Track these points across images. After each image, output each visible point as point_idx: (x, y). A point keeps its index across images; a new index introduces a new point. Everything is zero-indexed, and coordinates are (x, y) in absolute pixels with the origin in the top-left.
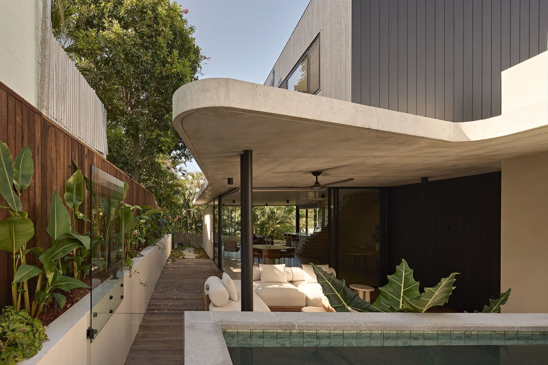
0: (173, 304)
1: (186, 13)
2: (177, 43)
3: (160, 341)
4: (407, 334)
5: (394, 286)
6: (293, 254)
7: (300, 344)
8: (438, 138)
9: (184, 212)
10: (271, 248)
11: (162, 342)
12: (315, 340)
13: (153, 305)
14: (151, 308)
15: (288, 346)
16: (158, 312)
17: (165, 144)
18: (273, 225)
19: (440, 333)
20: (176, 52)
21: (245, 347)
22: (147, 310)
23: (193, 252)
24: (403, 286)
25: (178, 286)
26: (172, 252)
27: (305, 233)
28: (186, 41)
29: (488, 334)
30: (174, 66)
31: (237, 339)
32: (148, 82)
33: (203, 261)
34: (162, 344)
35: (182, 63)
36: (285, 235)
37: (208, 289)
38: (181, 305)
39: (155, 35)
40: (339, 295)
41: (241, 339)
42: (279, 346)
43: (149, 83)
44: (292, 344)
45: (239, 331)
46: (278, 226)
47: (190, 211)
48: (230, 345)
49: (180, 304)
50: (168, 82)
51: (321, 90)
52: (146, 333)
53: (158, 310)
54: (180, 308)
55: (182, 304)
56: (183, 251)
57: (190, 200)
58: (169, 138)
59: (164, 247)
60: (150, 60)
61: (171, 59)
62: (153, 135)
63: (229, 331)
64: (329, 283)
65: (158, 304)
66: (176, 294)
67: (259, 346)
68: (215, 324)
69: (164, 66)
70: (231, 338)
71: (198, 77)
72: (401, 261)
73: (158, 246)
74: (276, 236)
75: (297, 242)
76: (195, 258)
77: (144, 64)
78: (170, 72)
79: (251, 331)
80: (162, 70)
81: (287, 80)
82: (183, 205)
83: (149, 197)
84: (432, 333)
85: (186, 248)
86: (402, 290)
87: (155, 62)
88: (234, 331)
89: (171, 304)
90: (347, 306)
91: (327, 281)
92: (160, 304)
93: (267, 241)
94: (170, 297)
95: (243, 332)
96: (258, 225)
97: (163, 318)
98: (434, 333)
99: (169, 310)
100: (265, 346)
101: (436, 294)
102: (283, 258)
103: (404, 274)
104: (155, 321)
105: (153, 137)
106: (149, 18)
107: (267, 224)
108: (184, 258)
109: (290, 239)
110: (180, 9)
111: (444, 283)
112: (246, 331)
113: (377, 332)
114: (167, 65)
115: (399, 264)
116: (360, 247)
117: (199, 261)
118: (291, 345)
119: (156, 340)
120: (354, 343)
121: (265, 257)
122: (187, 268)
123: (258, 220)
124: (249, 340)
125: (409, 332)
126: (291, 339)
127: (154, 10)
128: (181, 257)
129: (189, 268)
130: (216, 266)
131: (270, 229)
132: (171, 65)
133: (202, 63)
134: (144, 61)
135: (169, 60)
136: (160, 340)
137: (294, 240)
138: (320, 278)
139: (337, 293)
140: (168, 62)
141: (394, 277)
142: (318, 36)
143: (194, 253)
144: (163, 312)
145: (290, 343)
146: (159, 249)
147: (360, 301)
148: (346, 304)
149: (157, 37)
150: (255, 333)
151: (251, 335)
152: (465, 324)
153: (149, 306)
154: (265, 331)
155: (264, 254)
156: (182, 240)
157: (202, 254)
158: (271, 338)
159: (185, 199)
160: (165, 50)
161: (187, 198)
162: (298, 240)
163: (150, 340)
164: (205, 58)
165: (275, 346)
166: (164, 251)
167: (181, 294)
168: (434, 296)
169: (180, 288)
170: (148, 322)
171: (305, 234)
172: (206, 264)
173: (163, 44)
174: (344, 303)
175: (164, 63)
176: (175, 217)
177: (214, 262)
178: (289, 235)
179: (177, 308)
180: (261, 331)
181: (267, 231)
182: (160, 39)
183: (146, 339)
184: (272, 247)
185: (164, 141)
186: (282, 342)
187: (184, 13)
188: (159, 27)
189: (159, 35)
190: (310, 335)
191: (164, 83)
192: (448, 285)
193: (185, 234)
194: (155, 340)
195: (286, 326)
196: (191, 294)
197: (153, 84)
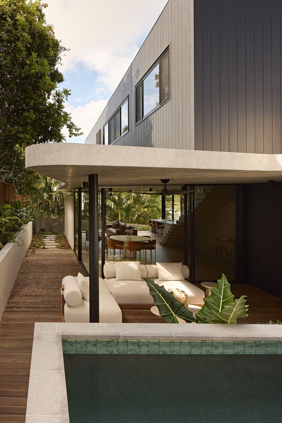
0: (32, 301)
1: (45, 7)
2: (36, 43)
3: (17, 340)
4: (209, 342)
5: (215, 297)
6: (155, 246)
7: (125, 352)
8: (255, 170)
9: (46, 195)
10: (133, 240)
11: (20, 340)
12: (137, 348)
13: (12, 303)
14: (10, 306)
15: (116, 353)
16: (16, 309)
17: (24, 140)
18: (140, 208)
19: (236, 342)
20: (34, 55)
21: (82, 354)
22: (7, 308)
23: (55, 240)
24: (222, 297)
25: (37, 281)
26: (32, 241)
27: (171, 219)
28: (44, 39)
29: (274, 343)
30: (33, 67)
31: (75, 347)
32: (7, 83)
33: (63, 252)
34: (20, 342)
35: (41, 63)
36: (150, 222)
37: (63, 290)
38: (39, 303)
39: (14, 40)
40: (168, 305)
41: (78, 347)
42: (108, 353)
43: (9, 84)
44: (119, 351)
45: (77, 340)
46: (146, 210)
47: (52, 195)
48: (70, 352)
49: (38, 301)
50: (27, 82)
51: (170, 100)
52: (5, 332)
53: (17, 308)
54: (38, 306)
55: (39, 301)
56: (44, 239)
57: (52, 184)
58: (28, 134)
59: (23, 243)
60: (10, 64)
61: (29, 61)
62: (12, 131)
63: (69, 340)
64: (160, 295)
65: (17, 301)
66: (34, 291)
67: (93, 353)
68: (58, 335)
69: (23, 68)
70: (70, 346)
71: (57, 68)
72: (221, 276)
73: (17, 243)
74: (143, 220)
75: (162, 230)
76: (56, 248)
77: (3, 68)
78: (29, 73)
79: (87, 340)
80: (21, 72)
81: (143, 81)
82: (45, 188)
83: (9, 189)
84: (229, 342)
85: (47, 236)
86: (221, 301)
87: (14, 64)
88: (73, 340)
89: (29, 302)
90: (174, 315)
91: (158, 293)
92: (19, 301)
93: (128, 233)
94: (28, 294)
95: (80, 341)
96: (123, 209)
97: (21, 316)
98: (231, 342)
99: (27, 307)
100: (97, 353)
101: (234, 310)
102: (144, 250)
103: (223, 287)
104: (14, 320)
105: (12, 133)
106: (9, 24)
107: (133, 207)
108: (45, 248)
109: (155, 226)
110: (40, 3)
111: (238, 303)
112: (82, 340)
113: (186, 341)
114: (26, 67)
115: (220, 279)
116: (222, 238)
117: (60, 252)
118: (118, 353)
119: (15, 338)
120: (168, 351)
121: (126, 249)
122: (47, 261)
123: (124, 204)
124: (85, 348)
125: (211, 341)
126: (118, 348)
127: (12, 17)
128: (42, 247)
129: (49, 261)
130: (76, 258)
131: (137, 214)
132: (30, 66)
133: (61, 55)
134: (4, 65)
135: (28, 63)
136: (18, 338)
137: (159, 228)
138: (152, 290)
139: (166, 303)
140: (27, 64)
141: (215, 290)
142: (167, 48)
143: (55, 242)
144: (22, 310)
145: (117, 351)
146: (18, 246)
147: (185, 310)
148: (173, 313)
149: (16, 42)
150: (90, 342)
151: (87, 343)
152: (255, 335)
153: (8, 303)
154: (97, 340)
155: (126, 245)
156: (44, 226)
157: (63, 242)
158: (102, 346)
159: (47, 183)
160: (24, 54)
161: (49, 181)
162: (163, 228)
163: (8, 338)
164: (65, 49)
165: (105, 353)
166: (22, 247)
167: (39, 291)
168: (233, 312)
169: (38, 283)
170: (7, 320)
171: (171, 222)
172: (66, 255)
173: (22, 48)
174: (172, 312)
175: (23, 65)
176: (36, 201)
177: (75, 253)
178: (154, 222)
179: (35, 306)
180: (94, 340)
181: (133, 215)
182: (20, 45)
183: (5, 338)
184: (134, 238)
185: (23, 137)
186: (111, 350)
187: (44, 7)
188: (17, 33)
189: (18, 40)
190: (133, 344)
191: (23, 83)
192: (241, 304)
193: (47, 219)
194: (13, 338)
195: (113, 336)
196: (49, 290)
197: (12, 85)
